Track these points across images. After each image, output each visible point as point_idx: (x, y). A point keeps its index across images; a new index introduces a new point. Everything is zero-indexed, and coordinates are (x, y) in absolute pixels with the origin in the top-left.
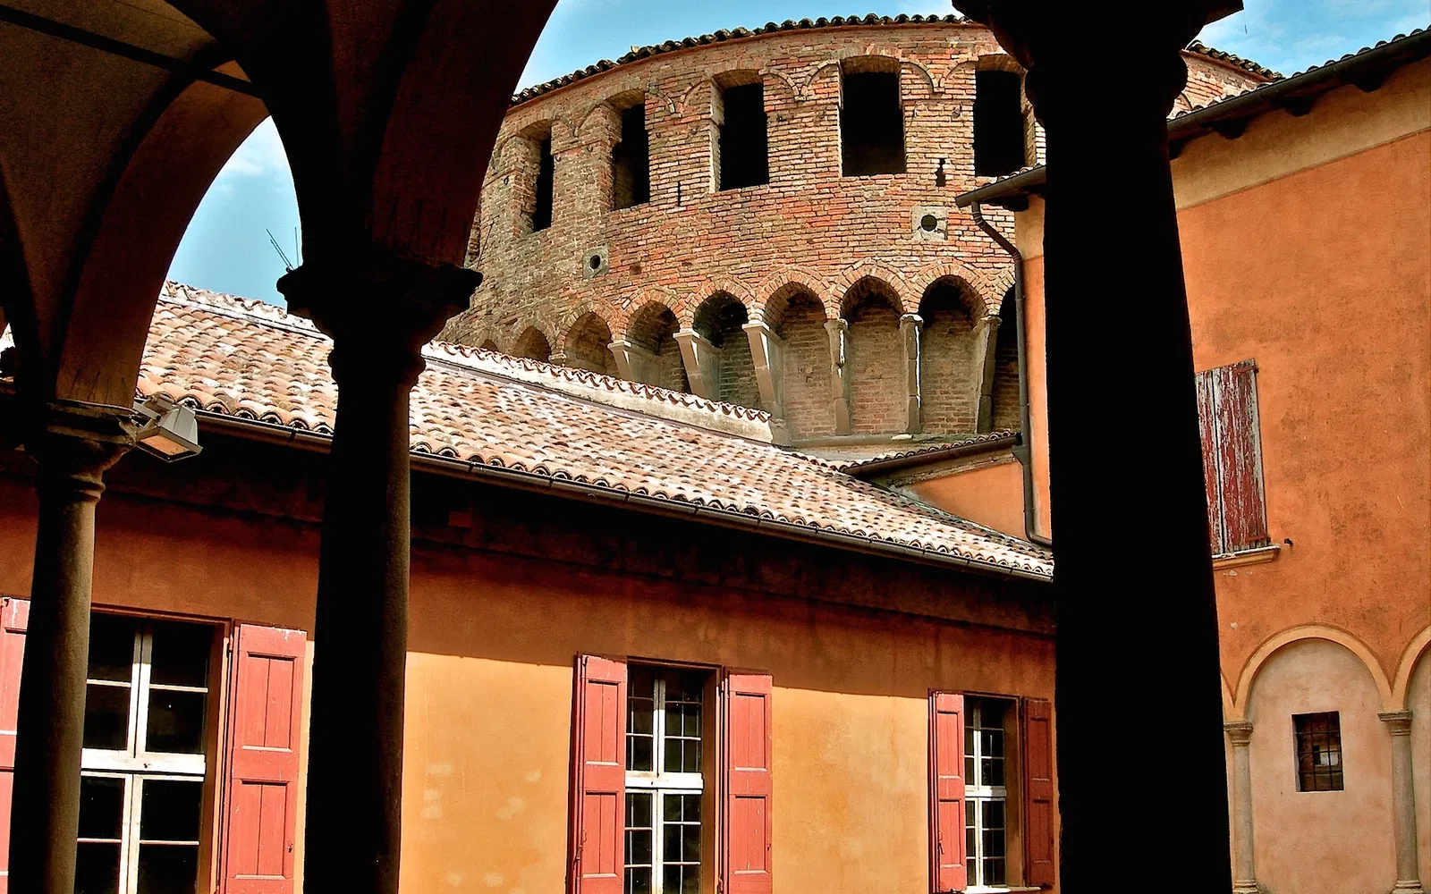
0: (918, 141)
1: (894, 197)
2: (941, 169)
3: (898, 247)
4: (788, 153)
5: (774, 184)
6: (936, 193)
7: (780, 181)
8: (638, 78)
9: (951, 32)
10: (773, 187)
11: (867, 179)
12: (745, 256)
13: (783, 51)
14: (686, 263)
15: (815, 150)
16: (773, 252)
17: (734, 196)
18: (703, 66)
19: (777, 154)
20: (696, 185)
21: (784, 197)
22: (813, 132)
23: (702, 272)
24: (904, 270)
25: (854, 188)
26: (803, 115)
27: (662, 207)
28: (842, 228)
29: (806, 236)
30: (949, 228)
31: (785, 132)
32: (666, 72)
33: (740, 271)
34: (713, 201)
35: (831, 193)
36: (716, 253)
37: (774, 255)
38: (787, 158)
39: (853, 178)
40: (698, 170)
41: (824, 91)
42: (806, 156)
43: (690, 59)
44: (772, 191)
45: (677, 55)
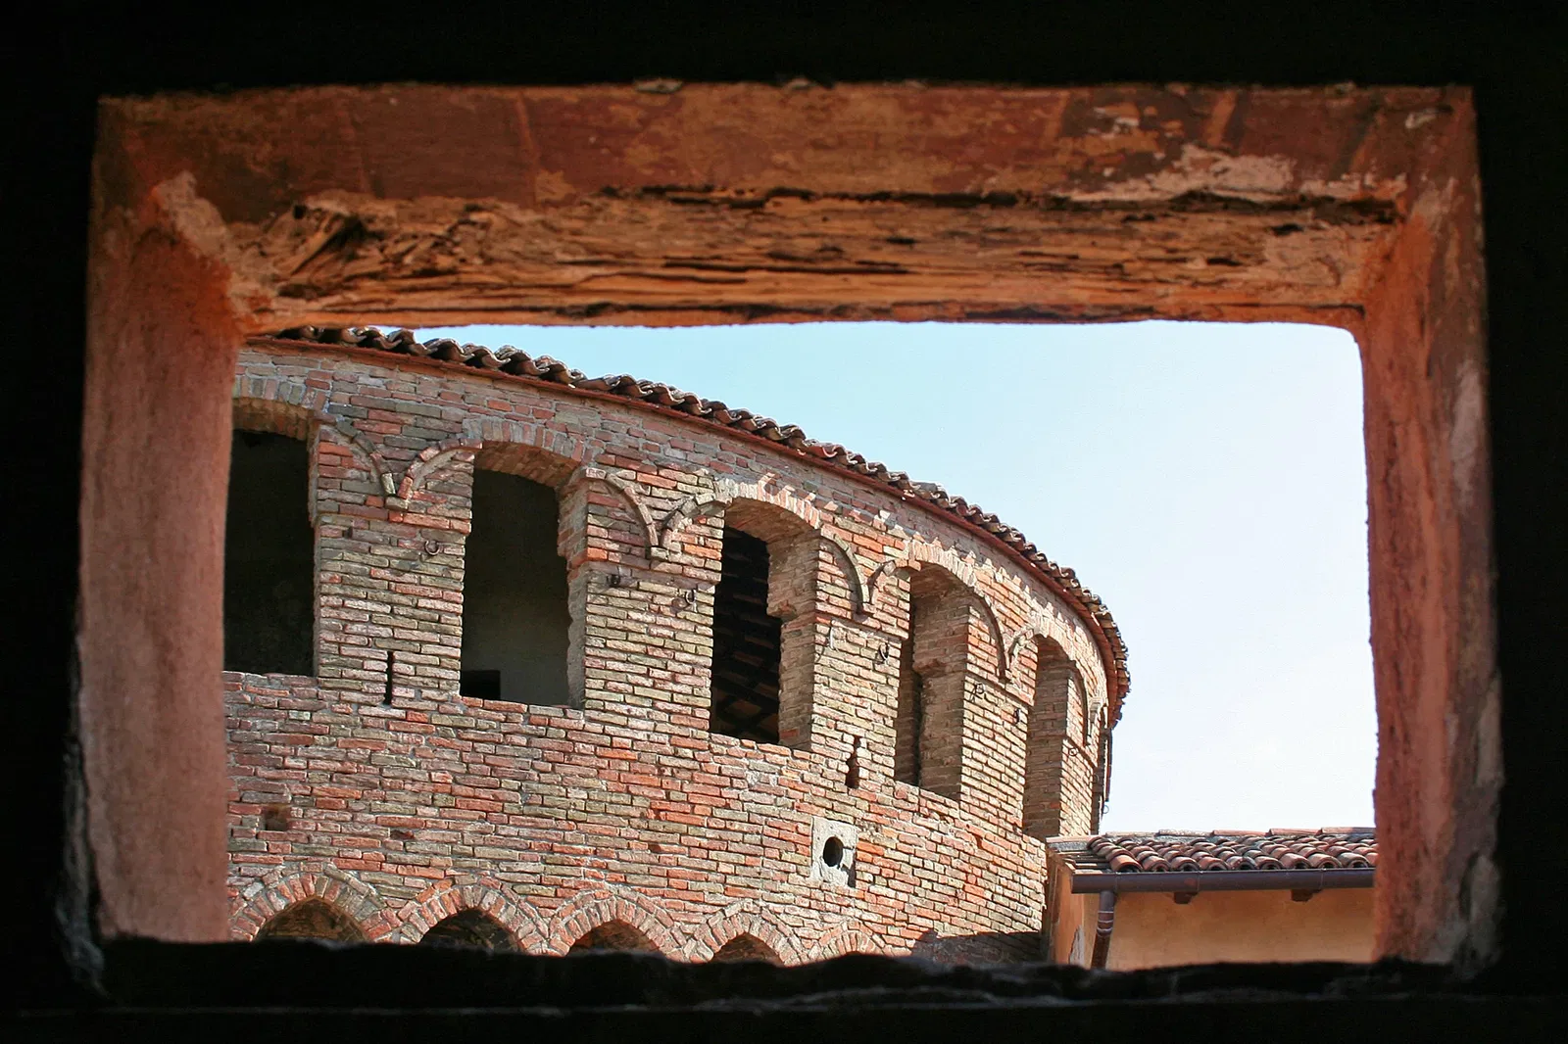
0: (830, 694)
1: (791, 792)
2: (854, 756)
3: (793, 889)
4: (623, 656)
5: (594, 714)
6: (844, 797)
7: (605, 711)
8: (299, 382)
9: (886, 500)
10: (591, 720)
11: (753, 748)
12: (529, 848)
13: (632, 441)
14: (402, 834)
15: (672, 666)
16: (585, 853)
17: (514, 716)
18: (461, 413)
19: (603, 653)
20: (430, 671)
21: (611, 747)
22: (670, 627)
23: (437, 860)
24: (800, 932)
25: (733, 760)
26: (657, 588)
27: (347, 696)
28: (710, 834)
29: (646, 835)
30: (859, 866)
31: (622, 613)
32: (372, 392)
33: (519, 878)
34: (465, 714)
35: (694, 759)
36: (469, 828)
37: (588, 859)
38: (621, 666)
39: (733, 741)
40: (436, 638)
41: (700, 551)
42: (657, 673)
43: (430, 382)
44: (589, 726)
45: (406, 365)
